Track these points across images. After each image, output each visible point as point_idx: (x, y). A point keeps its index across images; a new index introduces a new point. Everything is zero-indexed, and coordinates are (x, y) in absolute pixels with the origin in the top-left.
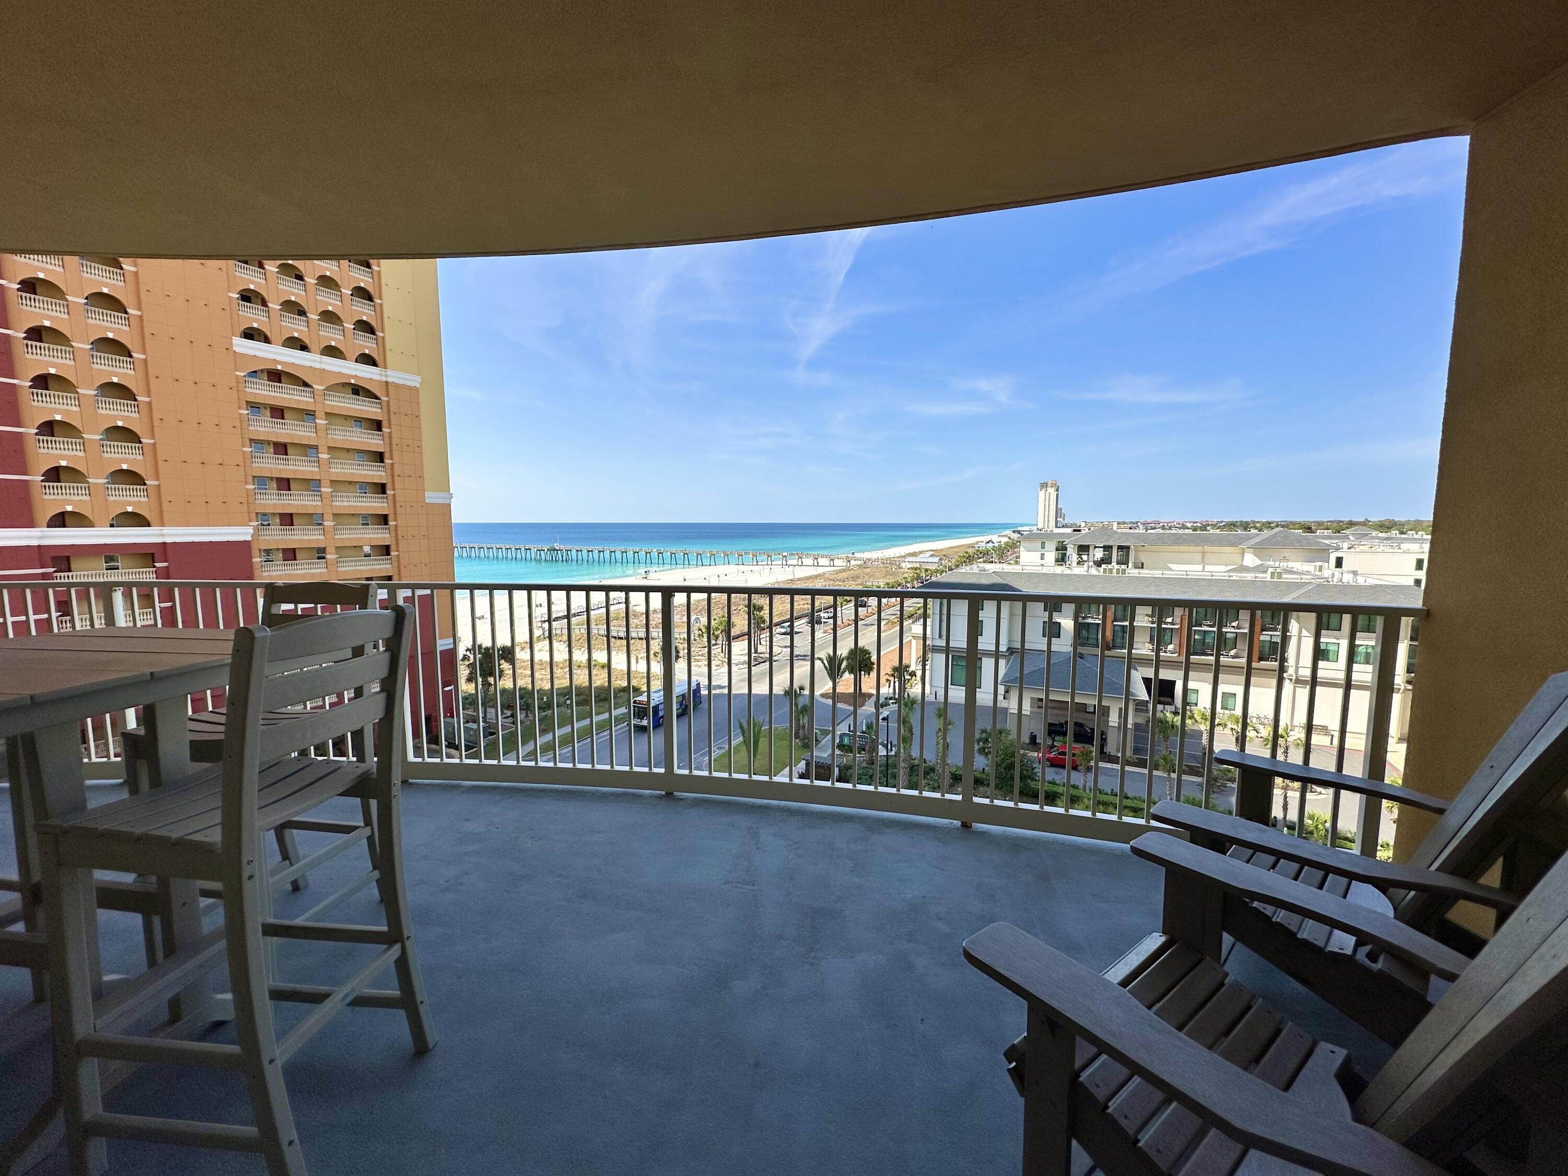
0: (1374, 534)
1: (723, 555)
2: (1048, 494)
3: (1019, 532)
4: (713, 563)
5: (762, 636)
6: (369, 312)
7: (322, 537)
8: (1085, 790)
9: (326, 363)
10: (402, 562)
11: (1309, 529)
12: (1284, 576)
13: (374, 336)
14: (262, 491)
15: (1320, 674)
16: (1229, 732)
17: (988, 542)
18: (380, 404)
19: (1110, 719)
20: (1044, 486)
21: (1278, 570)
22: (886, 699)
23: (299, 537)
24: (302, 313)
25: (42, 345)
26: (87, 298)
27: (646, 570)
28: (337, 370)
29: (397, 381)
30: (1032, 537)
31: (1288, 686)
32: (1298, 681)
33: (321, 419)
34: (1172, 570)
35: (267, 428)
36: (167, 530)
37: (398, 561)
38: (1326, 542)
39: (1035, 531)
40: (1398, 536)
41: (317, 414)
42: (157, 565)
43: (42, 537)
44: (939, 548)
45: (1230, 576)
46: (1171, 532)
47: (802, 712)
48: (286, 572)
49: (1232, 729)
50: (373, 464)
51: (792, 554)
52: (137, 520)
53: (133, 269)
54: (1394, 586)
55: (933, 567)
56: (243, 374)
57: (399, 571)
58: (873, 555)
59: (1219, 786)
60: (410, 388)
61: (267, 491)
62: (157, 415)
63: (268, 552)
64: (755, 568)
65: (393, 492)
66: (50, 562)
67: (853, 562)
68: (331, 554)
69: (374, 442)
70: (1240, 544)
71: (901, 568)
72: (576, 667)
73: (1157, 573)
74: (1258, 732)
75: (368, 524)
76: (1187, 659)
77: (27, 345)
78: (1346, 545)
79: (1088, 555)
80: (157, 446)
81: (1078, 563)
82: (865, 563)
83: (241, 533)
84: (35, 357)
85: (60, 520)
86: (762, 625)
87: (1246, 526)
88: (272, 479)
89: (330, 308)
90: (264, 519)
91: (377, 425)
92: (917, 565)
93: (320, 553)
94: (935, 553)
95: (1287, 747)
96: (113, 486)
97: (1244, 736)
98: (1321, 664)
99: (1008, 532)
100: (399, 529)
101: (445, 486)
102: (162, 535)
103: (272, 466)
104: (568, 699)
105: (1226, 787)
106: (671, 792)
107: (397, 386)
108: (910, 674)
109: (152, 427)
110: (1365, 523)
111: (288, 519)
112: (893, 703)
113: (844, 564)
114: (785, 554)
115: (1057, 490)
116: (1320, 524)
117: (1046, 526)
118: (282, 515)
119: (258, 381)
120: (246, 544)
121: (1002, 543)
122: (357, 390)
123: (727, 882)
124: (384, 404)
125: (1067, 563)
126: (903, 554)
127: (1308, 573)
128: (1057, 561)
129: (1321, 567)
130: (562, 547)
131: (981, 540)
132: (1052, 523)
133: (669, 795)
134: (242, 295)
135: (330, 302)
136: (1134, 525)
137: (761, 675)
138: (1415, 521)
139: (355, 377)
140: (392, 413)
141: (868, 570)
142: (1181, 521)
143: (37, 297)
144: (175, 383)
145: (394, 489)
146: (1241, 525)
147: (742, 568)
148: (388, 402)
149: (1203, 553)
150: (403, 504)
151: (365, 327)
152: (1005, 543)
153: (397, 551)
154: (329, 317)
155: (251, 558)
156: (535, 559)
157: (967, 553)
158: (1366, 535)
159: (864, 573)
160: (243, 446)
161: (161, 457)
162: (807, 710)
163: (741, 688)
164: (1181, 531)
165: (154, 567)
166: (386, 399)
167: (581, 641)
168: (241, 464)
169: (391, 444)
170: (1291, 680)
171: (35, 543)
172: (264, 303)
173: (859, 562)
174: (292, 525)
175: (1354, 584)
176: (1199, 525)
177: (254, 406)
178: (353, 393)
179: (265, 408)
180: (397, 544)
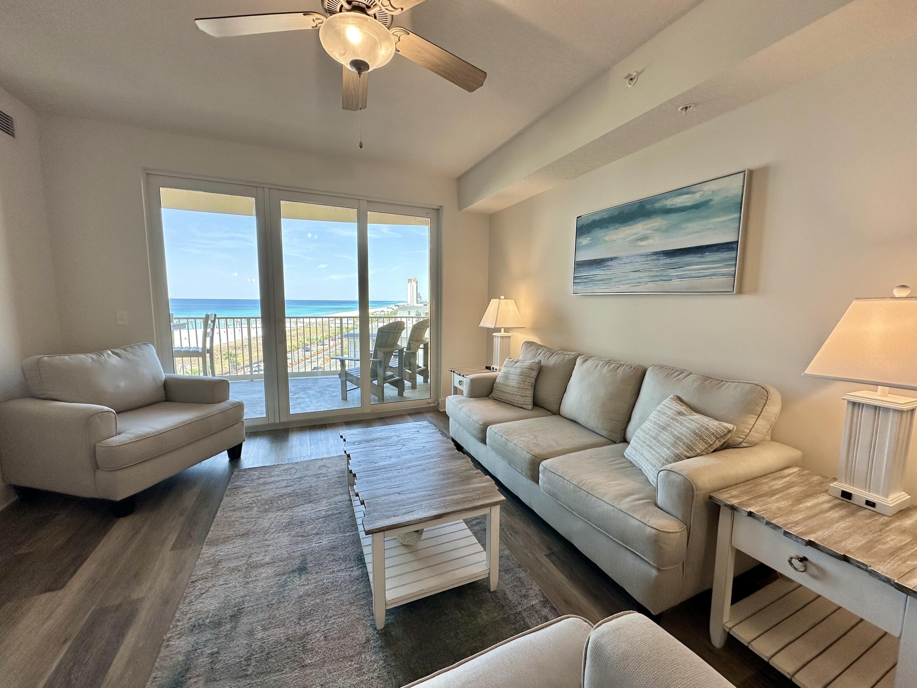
2: (412, 285)
3: (398, 306)
17: (382, 312)
20: (410, 280)
30: (404, 308)
39: (406, 306)
99: (392, 306)
115: (417, 283)
117: (411, 303)
132: (414, 301)
152: (390, 312)
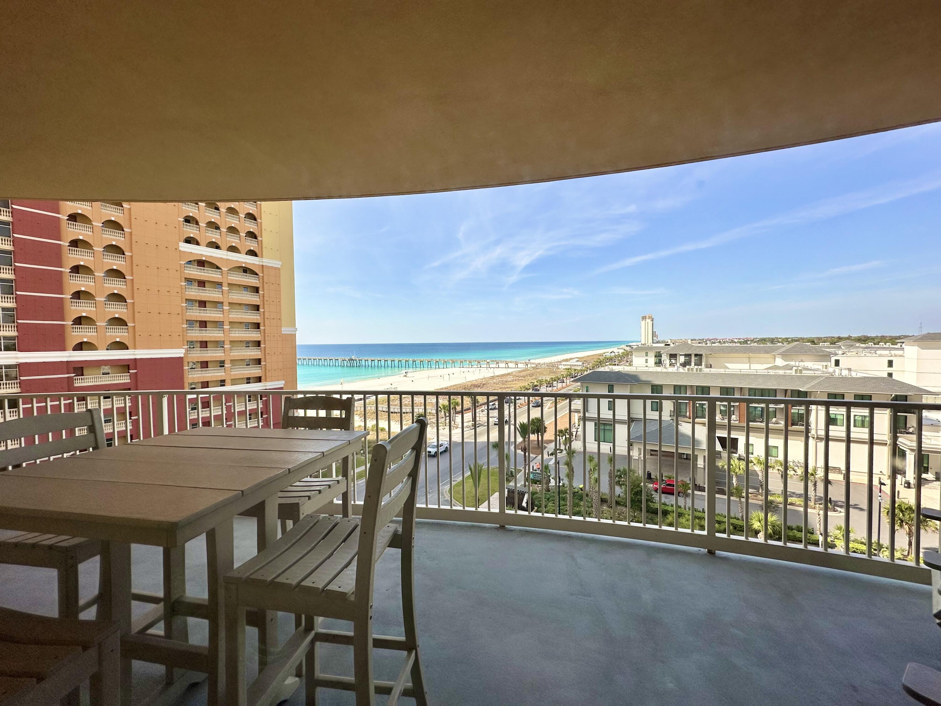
0: (858, 345)
1: (451, 362)
2: (647, 323)
3: (630, 346)
4: (445, 367)
6: (254, 227)
7: (223, 354)
8: (685, 509)
9: (230, 256)
10: (267, 368)
11: (813, 342)
12: (804, 372)
13: (256, 240)
14: (191, 328)
15: (831, 433)
16: (777, 472)
17: (611, 353)
18: (259, 278)
19: (698, 463)
20: (644, 318)
21: (800, 368)
23: (211, 354)
24: (218, 228)
25: (78, 249)
26: (103, 223)
27: (406, 371)
28: (235, 259)
29: (268, 265)
30: (639, 349)
31: (811, 442)
32: (819, 439)
33: (225, 287)
34: (729, 369)
35: (196, 293)
36: (138, 351)
37: (265, 367)
38: (828, 350)
39: (640, 346)
40: (873, 346)
41: (223, 284)
42: (131, 371)
43: (69, 356)
44: (582, 356)
45: (768, 372)
46: (725, 345)
48: (202, 375)
49: (778, 469)
50: (254, 312)
51: (493, 361)
52: (121, 346)
53: (128, 207)
54: (877, 378)
55: (579, 368)
56: (184, 263)
57: (266, 373)
58: (541, 361)
59: (774, 507)
60: (276, 268)
61: (193, 328)
62: (136, 286)
63: (193, 364)
64: (470, 370)
65: (264, 328)
66: (72, 371)
67: (529, 366)
68: (228, 364)
69: (253, 299)
70: (773, 352)
71: (559, 369)
73: (722, 371)
74: (795, 472)
75: (249, 347)
76: (748, 425)
77: (70, 250)
78: (840, 352)
79: (676, 360)
80: (135, 304)
81: (670, 365)
82: (537, 366)
83: (177, 353)
84: (73, 256)
85: (80, 347)
87: (772, 341)
88: (197, 321)
89: (233, 225)
90: (191, 344)
91: (256, 290)
92: (569, 367)
93: (222, 364)
94: (579, 359)
95: (815, 481)
96: (110, 327)
97: (786, 475)
98: (831, 427)
99: (624, 346)
100: (267, 349)
101: (292, 323)
102: (134, 354)
103: (197, 314)
105: (778, 508)
106: (503, 525)
107: (269, 267)
109: (133, 293)
110: (849, 338)
111: (204, 344)
112: (559, 453)
113: (524, 367)
114: (488, 361)
115: (652, 321)
116: (820, 339)
117: (646, 343)
118: (201, 342)
119: (192, 266)
120: (181, 359)
121: (620, 353)
122: (246, 270)
123: (572, 594)
124: (260, 277)
125: (663, 365)
126: (560, 360)
127: (818, 370)
128: (656, 363)
129: (826, 366)
130: (357, 358)
131: (607, 351)
132: (650, 341)
133: (502, 527)
134: (185, 219)
135: (233, 221)
136: (701, 341)
138: (881, 337)
139: (245, 263)
140: (265, 283)
141: (539, 370)
142: (731, 338)
143: (77, 223)
144: (147, 268)
145: (264, 326)
146: (769, 340)
147: (462, 369)
148: (263, 276)
149: (749, 358)
150: (269, 335)
151: (252, 235)
152: (622, 353)
153: (265, 362)
154: (232, 230)
155: (183, 367)
156: (341, 366)
157: (599, 359)
158: (852, 345)
159: (536, 372)
160: (182, 303)
161: (136, 310)
164: (731, 345)
165: (129, 372)
166: (262, 275)
167: (368, 414)
168: (180, 313)
169: (263, 301)
170: (814, 438)
171: (65, 359)
172: (197, 223)
173: (533, 366)
174: (207, 347)
175: (850, 376)
176: (742, 340)
177: (189, 280)
178: (244, 272)
179: (195, 281)
180: (265, 358)
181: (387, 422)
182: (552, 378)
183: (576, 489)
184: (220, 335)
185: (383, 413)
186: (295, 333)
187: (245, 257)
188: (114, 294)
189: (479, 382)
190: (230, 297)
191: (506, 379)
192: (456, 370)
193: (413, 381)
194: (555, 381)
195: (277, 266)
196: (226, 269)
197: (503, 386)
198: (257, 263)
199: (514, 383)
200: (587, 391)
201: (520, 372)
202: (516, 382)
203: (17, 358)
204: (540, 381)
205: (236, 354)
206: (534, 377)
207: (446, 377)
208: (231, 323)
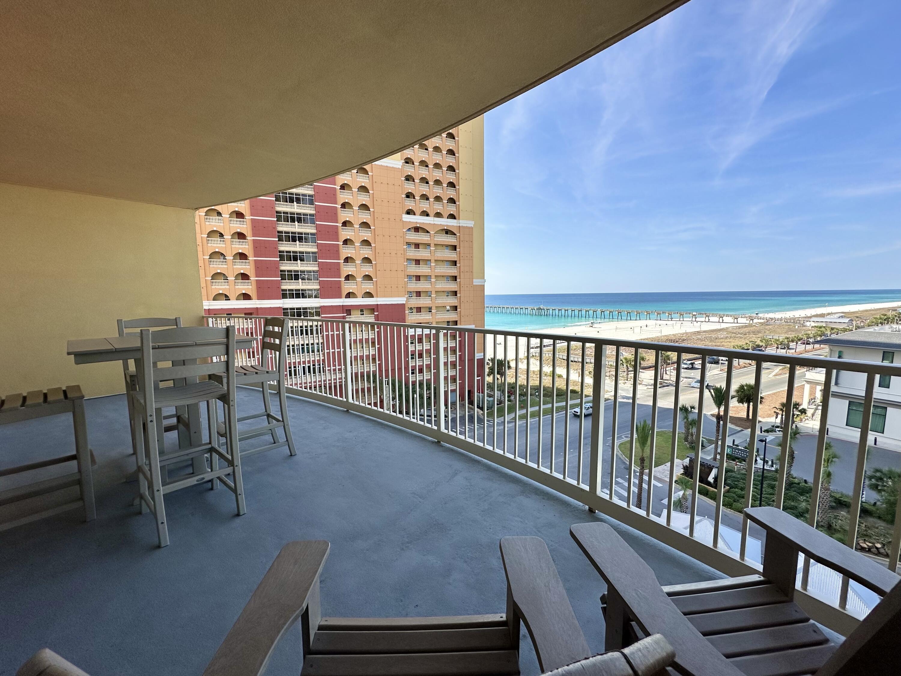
1: (646, 314)
4: (638, 318)
5: (667, 369)
6: (454, 193)
7: (431, 302)
9: (436, 221)
10: (462, 314)
13: (455, 205)
14: (410, 282)
18: (456, 237)
22: (773, 426)
23: (423, 302)
24: (428, 199)
25: (346, 228)
27: (592, 322)
28: (439, 223)
29: (463, 225)
33: (433, 247)
35: (413, 253)
36: (379, 299)
37: (460, 313)
41: (431, 245)
42: (375, 313)
43: (343, 302)
47: (690, 424)
48: (417, 317)
50: (453, 266)
51: (701, 314)
52: (370, 295)
56: (405, 230)
57: (460, 318)
58: (778, 315)
60: (469, 228)
61: (412, 282)
62: (377, 251)
63: (411, 309)
64: (670, 323)
66: (345, 312)
67: (755, 321)
68: (434, 310)
69: (452, 256)
71: (805, 326)
72: (544, 375)
75: (449, 296)
77: (342, 228)
80: (377, 264)
82: (768, 322)
83: (401, 300)
84: (344, 232)
85: (348, 295)
86: (668, 361)
88: (414, 276)
89: (438, 195)
90: (410, 294)
91: (454, 248)
92: (823, 324)
93: (430, 309)
94: (844, 315)
96: (363, 281)
100: (461, 298)
101: (482, 276)
102: (377, 301)
103: (414, 270)
104: (537, 392)
107: (464, 227)
108: (800, 411)
109: (376, 256)
111: (419, 294)
112: (779, 431)
113: (748, 322)
114: (694, 313)
118: (417, 292)
119: (410, 232)
120: (403, 305)
124: (458, 237)
126: (810, 315)
130: (545, 308)
133: (439, 442)
134: (407, 196)
135: (438, 191)
137: (664, 394)
139: (447, 226)
140: (461, 241)
141: (770, 327)
143: (345, 209)
144: (383, 237)
145: (460, 279)
147: (659, 322)
148: (460, 236)
150: (464, 286)
151: (452, 201)
153: (460, 308)
154: (438, 199)
155: (405, 311)
157: (885, 315)
159: (765, 329)
160: (404, 262)
161: (378, 268)
162: (696, 423)
163: (648, 401)
166: (459, 234)
167: (548, 361)
168: (403, 270)
169: (460, 257)
171: (341, 304)
172: (414, 197)
173: (762, 321)
174: (420, 296)
177: (409, 244)
178: (446, 233)
179: (413, 244)
180: (460, 305)
181: (566, 370)
182: (788, 338)
183: (796, 480)
184: (428, 286)
185: (562, 360)
186: (482, 284)
187: (446, 221)
188: (365, 258)
189: (677, 337)
190: (436, 255)
191: (716, 335)
192: (651, 323)
193: (598, 332)
194: (793, 341)
195: (470, 226)
196: (433, 233)
197: (710, 344)
198: (455, 225)
199: (729, 340)
200: (840, 357)
201: (739, 328)
202: (731, 340)
203: (319, 302)
204: (767, 341)
205: (439, 302)
206: (760, 335)
207: (637, 330)
208: (436, 276)
